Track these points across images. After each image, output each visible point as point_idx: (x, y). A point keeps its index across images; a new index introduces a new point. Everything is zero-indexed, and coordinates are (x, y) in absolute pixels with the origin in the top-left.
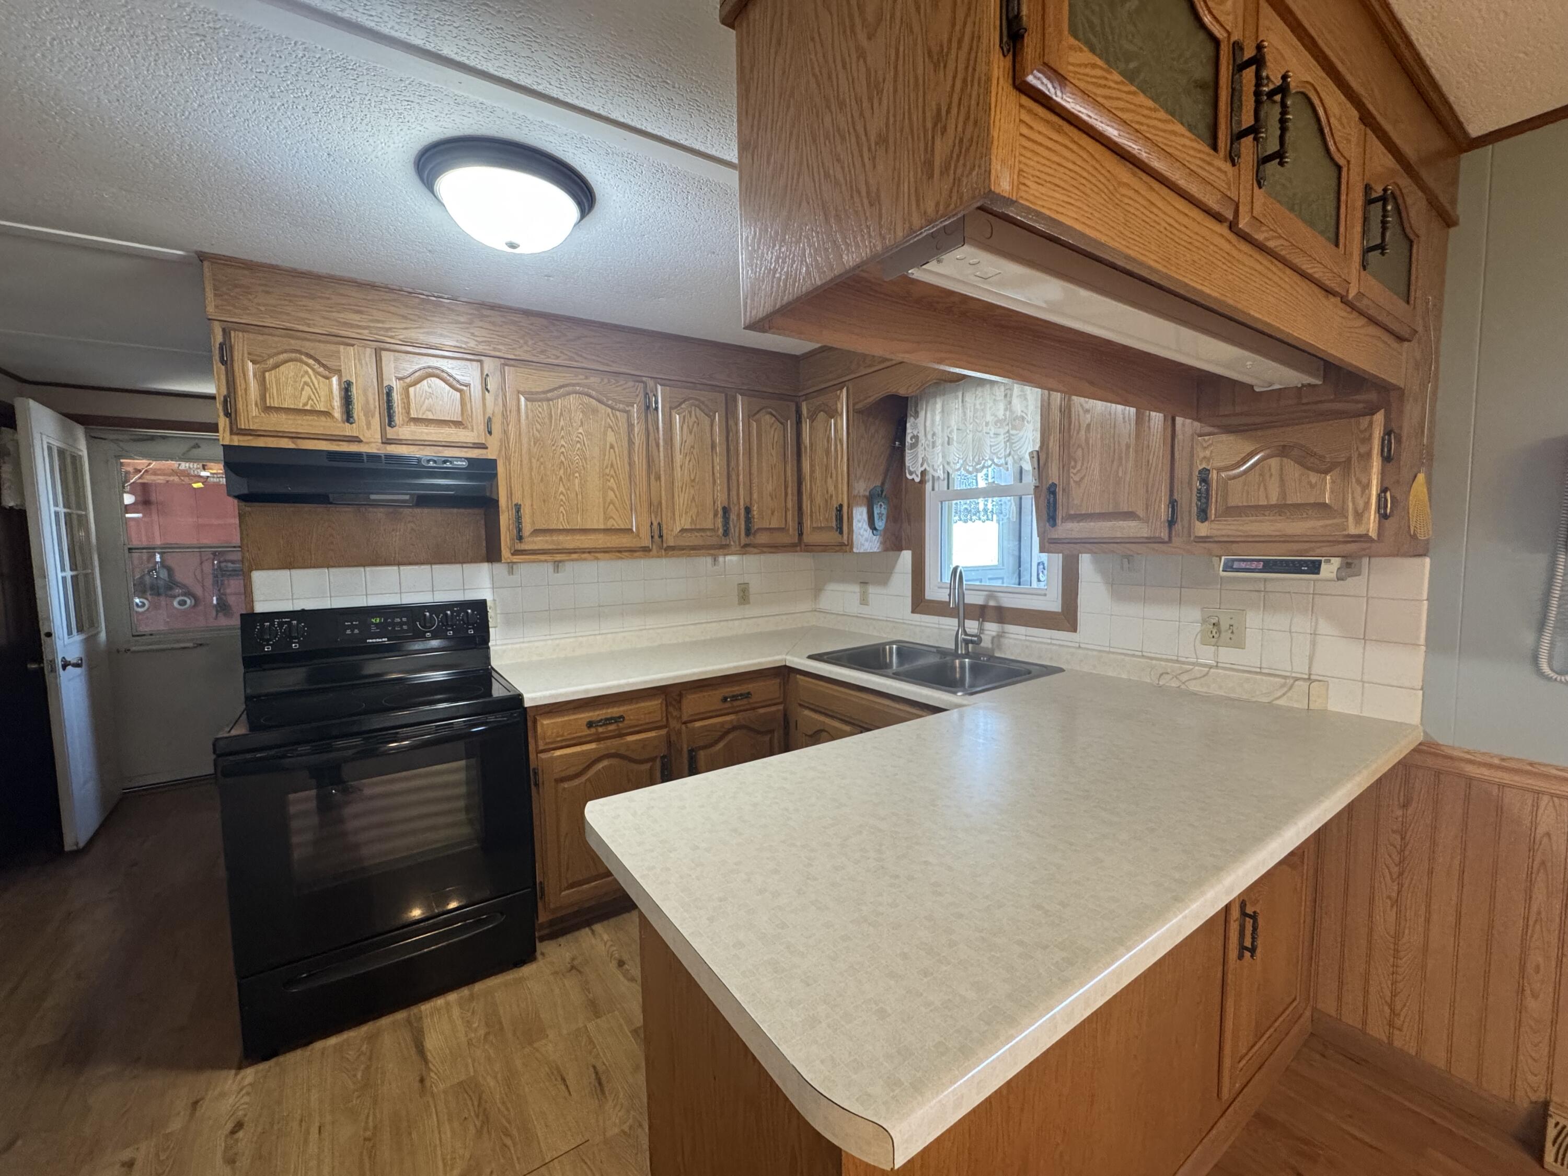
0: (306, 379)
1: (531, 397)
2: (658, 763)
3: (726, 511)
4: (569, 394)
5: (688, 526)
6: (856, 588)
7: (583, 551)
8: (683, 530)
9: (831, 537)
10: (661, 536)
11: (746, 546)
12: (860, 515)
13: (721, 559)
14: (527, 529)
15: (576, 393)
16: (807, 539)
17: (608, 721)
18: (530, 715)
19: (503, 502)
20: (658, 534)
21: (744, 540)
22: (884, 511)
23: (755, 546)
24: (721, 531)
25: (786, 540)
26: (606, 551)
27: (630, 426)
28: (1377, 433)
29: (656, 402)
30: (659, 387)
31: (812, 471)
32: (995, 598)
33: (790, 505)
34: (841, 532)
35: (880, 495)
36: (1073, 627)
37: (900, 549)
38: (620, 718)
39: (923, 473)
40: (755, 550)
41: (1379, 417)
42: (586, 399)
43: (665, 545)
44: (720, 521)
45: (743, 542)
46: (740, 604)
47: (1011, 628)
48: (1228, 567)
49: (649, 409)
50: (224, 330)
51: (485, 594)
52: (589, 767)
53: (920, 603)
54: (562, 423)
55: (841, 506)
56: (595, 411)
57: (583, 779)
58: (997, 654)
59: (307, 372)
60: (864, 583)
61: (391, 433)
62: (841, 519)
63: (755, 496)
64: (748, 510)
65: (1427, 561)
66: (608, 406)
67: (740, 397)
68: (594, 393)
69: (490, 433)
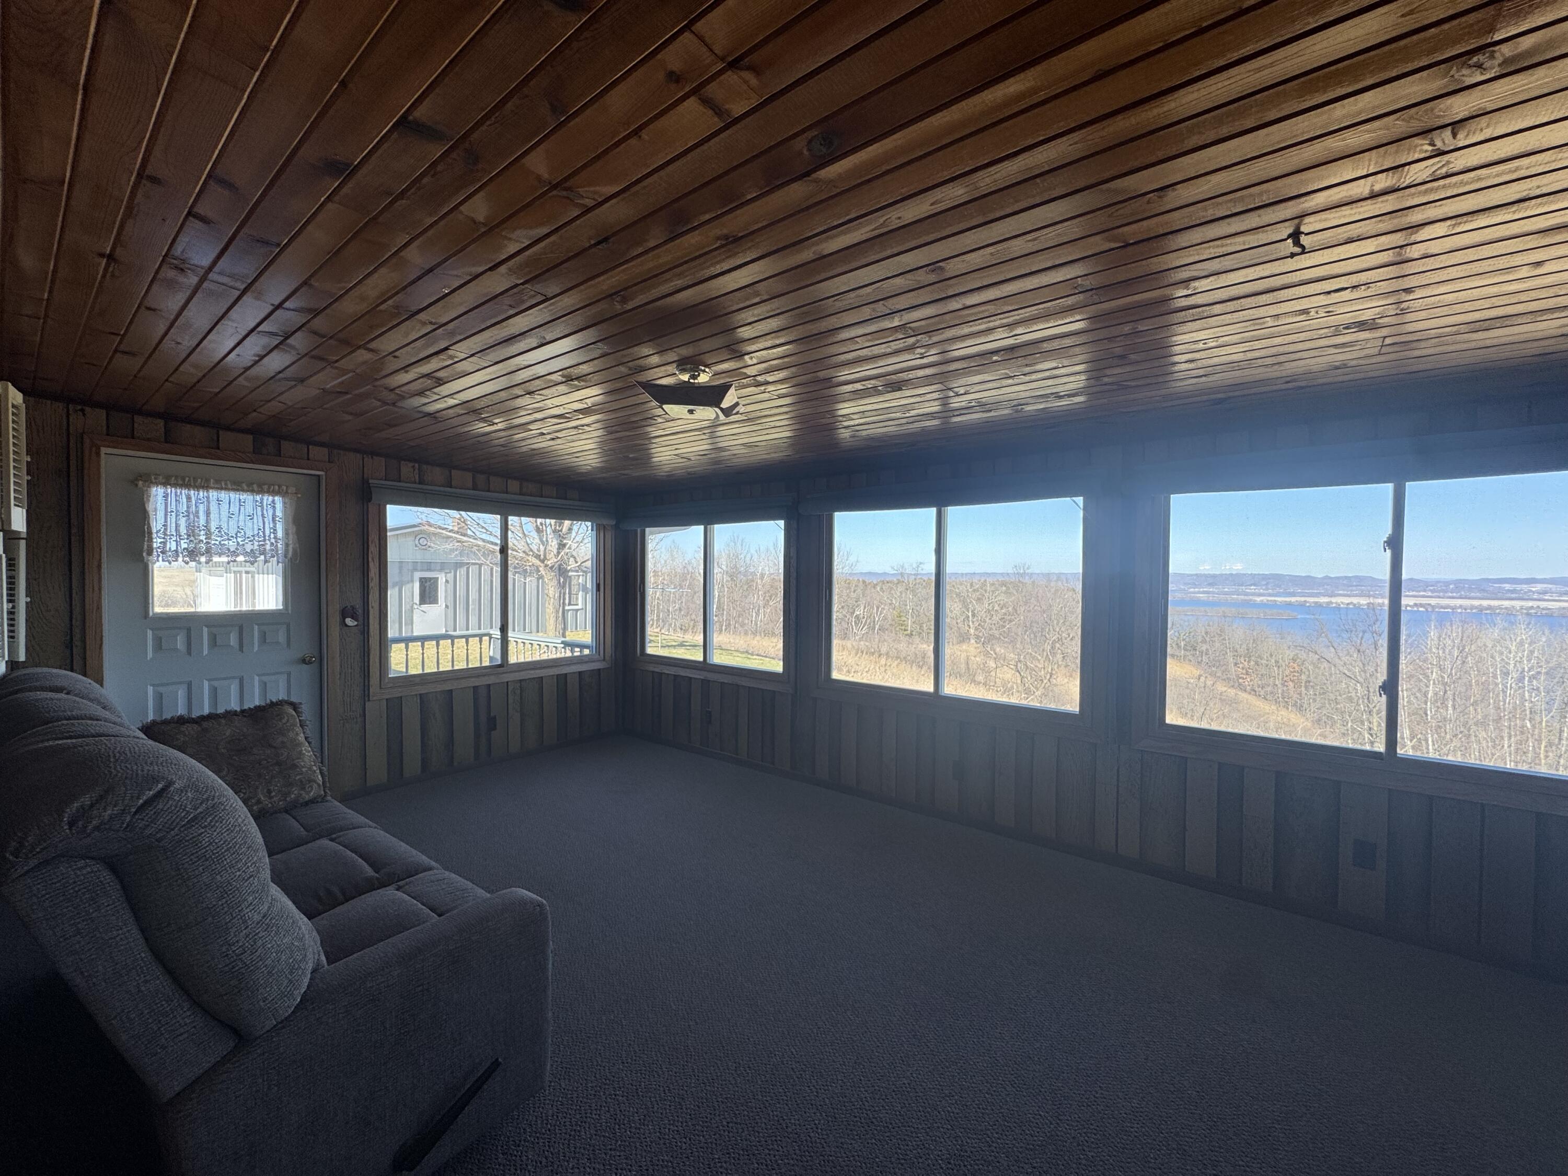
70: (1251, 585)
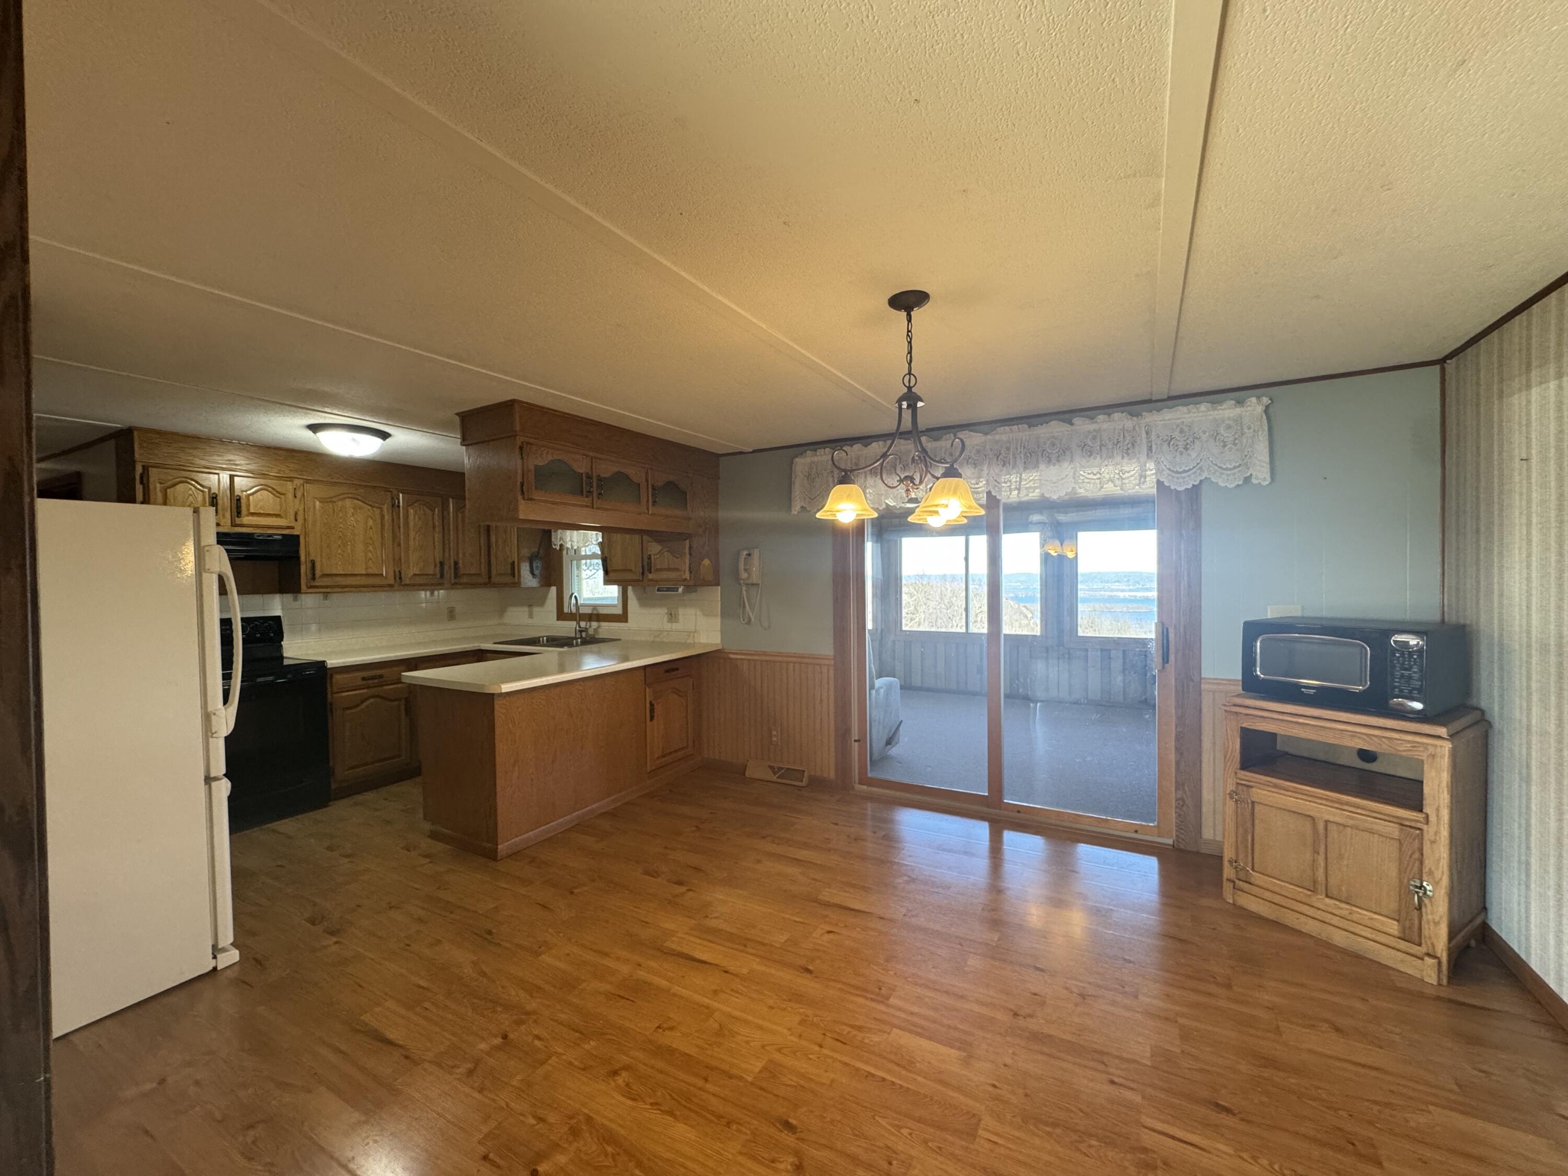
0: (191, 492)
1: (322, 501)
2: (403, 702)
3: (442, 564)
4: (345, 498)
5: (417, 573)
6: (526, 609)
7: (352, 586)
8: (415, 575)
9: (508, 579)
10: (400, 578)
11: (455, 584)
12: (525, 569)
13: (436, 593)
14: (318, 573)
15: (350, 498)
16: (493, 580)
17: (373, 678)
18: (329, 672)
19: (303, 558)
20: (399, 576)
21: (453, 581)
22: (539, 565)
23: (461, 584)
24: (438, 576)
25: (480, 580)
26: (365, 586)
27: (382, 517)
28: (687, 546)
29: (399, 503)
30: (401, 495)
31: (497, 541)
32: (597, 610)
33: (483, 561)
34: (514, 577)
35: (536, 556)
36: (626, 621)
37: (550, 585)
38: (381, 676)
39: (561, 545)
40: (460, 586)
41: (687, 541)
42: (356, 502)
43: (403, 583)
44: (438, 569)
45: (453, 582)
46: (449, 620)
47: (603, 624)
48: (658, 590)
49: (395, 506)
50: (143, 466)
51: (278, 613)
52: (362, 702)
53: (561, 615)
54: (341, 515)
55: (514, 562)
56: (360, 508)
57: (358, 709)
58: (597, 636)
59: (191, 489)
60: (530, 606)
61: (238, 521)
62: (514, 571)
63: (461, 556)
64: (456, 563)
65: (719, 588)
66: (370, 505)
67: (451, 500)
68: (360, 498)
69: (296, 520)
70: (1115, 582)
